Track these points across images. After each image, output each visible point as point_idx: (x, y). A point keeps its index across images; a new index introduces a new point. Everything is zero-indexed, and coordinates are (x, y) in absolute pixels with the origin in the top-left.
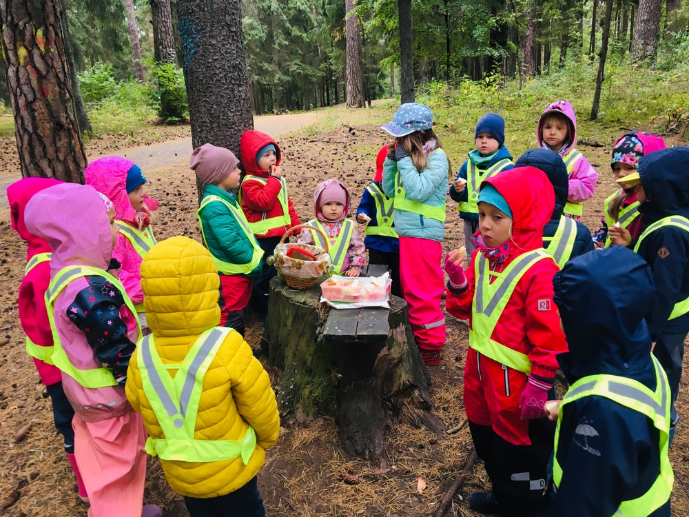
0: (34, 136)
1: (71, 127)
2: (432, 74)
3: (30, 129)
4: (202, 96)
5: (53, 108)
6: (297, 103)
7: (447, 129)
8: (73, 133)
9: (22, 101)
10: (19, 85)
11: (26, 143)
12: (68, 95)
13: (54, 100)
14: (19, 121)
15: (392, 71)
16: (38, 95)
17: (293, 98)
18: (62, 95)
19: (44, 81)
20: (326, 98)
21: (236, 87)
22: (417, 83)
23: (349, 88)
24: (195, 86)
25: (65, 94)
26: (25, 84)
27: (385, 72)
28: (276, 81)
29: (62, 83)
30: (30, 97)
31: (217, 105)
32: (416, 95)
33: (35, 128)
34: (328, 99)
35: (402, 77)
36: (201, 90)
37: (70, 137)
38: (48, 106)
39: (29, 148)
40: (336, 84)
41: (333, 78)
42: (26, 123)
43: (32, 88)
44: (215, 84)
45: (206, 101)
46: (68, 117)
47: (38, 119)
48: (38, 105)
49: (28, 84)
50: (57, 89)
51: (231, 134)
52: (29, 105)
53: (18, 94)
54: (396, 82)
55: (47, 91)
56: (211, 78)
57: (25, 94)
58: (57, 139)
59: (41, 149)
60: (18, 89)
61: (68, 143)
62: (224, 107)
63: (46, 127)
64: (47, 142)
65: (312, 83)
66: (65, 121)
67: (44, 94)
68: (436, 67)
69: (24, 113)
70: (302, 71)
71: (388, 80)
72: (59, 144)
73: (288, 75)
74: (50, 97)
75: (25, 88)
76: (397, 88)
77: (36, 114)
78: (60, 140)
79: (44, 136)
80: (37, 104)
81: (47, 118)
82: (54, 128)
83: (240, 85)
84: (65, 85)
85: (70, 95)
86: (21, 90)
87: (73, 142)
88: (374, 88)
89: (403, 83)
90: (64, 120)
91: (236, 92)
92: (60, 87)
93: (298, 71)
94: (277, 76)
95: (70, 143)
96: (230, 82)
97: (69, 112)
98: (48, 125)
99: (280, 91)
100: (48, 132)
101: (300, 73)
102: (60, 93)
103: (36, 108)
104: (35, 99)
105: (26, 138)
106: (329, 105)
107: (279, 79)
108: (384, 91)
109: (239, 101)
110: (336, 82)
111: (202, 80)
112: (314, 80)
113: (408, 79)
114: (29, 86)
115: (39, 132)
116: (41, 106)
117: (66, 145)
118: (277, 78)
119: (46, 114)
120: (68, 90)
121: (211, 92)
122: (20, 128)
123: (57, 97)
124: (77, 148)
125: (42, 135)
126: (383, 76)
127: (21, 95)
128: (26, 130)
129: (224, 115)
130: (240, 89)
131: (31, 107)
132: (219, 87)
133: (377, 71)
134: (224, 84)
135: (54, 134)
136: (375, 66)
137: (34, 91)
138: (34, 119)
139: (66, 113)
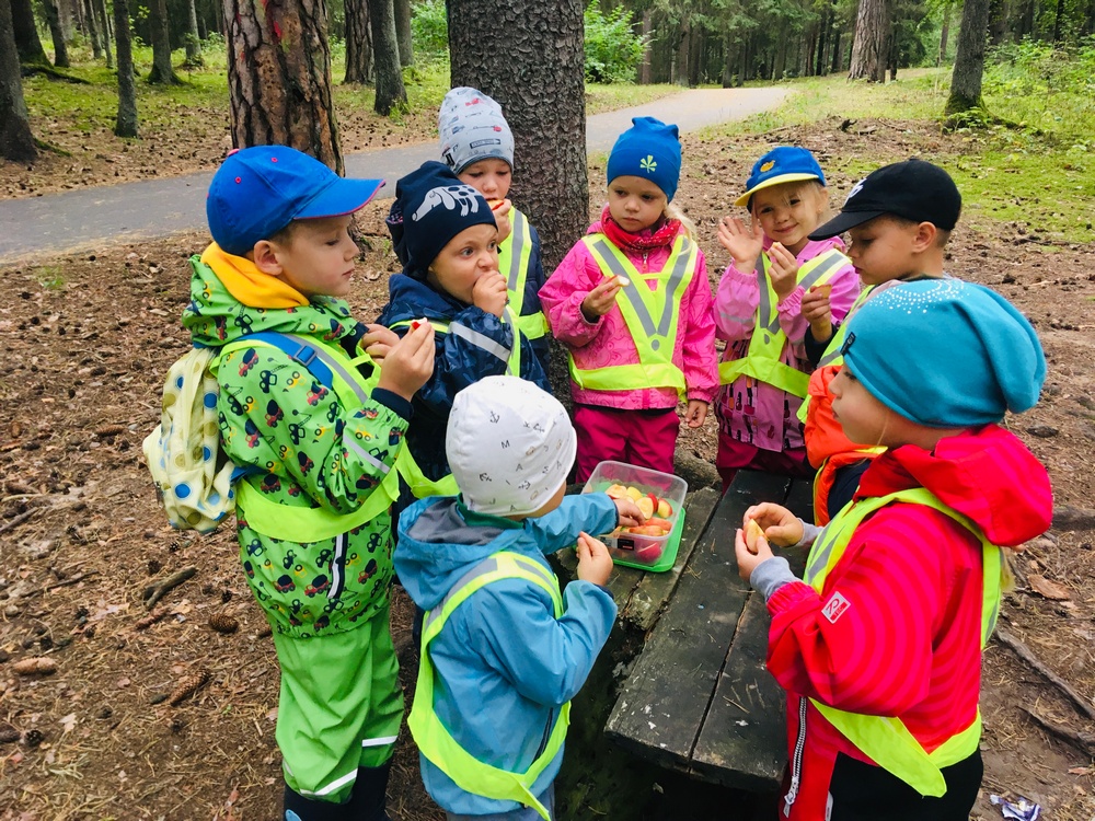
0: (254, 110)
1: (317, 98)
2: (1024, 27)
3: (249, 97)
4: (473, 56)
5: (289, 62)
6: (763, 67)
7: (1041, 138)
8: (320, 109)
9: (239, 47)
10: (237, 18)
11: (241, 121)
12: (317, 39)
13: (291, 47)
14: (234, 83)
15: (947, 19)
16: (265, 37)
17: (759, 58)
18: (306, 39)
19: (278, 11)
20: (815, 62)
21: (549, 40)
22: (992, 43)
23: (858, 46)
24: (463, 35)
25: (311, 38)
26: (246, 15)
27: (934, 20)
28: (732, 27)
29: (309, 17)
30: (253, 41)
31: (501, 80)
32: (986, 65)
33: (257, 96)
34: (819, 64)
35: (963, 30)
36: (473, 43)
37: (315, 117)
38: (281, 57)
39: (245, 131)
40: (838, 36)
41: (834, 26)
42: (244, 87)
43: (257, 23)
44: (502, 31)
45: (480, 68)
46: (314, 79)
47: (262, 79)
48: (265, 54)
49: (250, 16)
50: (298, 27)
51: (527, 147)
52: (250, 53)
53: (235, 33)
54: (952, 38)
55: (281, 33)
56: (495, 17)
57: (244, 34)
58: (292, 117)
59: (264, 134)
60: (235, 25)
61: (309, 127)
62: (518, 85)
63: (274, 95)
64: (275, 122)
65: (793, 33)
66: (307, 88)
67: (275, 36)
68: (1032, 14)
69: (242, 68)
70: (778, 12)
71: (938, 33)
72: (294, 128)
73: (754, 17)
74: (285, 42)
75: (246, 23)
76: (952, 51)
77: (261, 71)
78: (296, 121)
79: (271, 111)
80: (262, 52)
81: (278, 80)
82: (289, 99)
83: (558, 36)
84: (314, 20)
85: (320, 39)
86: (239, 25)
87: (318, 125)
88: (906, 48)
89: (964, 41)
90: (305, 85)
91: (547, 52)
92: (304, 24)
93: (772, 11)
94: (736, 18)
95: (312, 129)
96: (537, 27)
97: (317, 72)
98: (278, 93)
99: (735, 45)
100: (277, 106)
101: (775, 14)
102: (303, 36)
103: (260, 60)
104: (260, 42)
105: (242, 112)
106: (819, 73)
107: (739, 24)
108: (925, 54)
109: (553, 72)
110: (838, 32)
111: (476, 21)
112: (799, 27)
113: (973, 34)
114: (253, 19)
115: (263, 103)
116: (270, 58)
117: (305, 130)
118: (734, 21)
119: (275, 72)
120: (318, 31)
121: (493, 49)
122: (234, 94)
123: (298, 42)
124: (326, 136)
125: (267, 110)
126: (928, 27)
127: (239, 35)
128: (242, 99)
129: (515, 104)
130: (559, 44)
131: (253, 58)
132: (509, 37)
133: (919, 17)
134: (522, 31)
135: (287, 110)
136: (914, 8)
137: (260, 30)
138: (256, 79)
139: (312, 72)
